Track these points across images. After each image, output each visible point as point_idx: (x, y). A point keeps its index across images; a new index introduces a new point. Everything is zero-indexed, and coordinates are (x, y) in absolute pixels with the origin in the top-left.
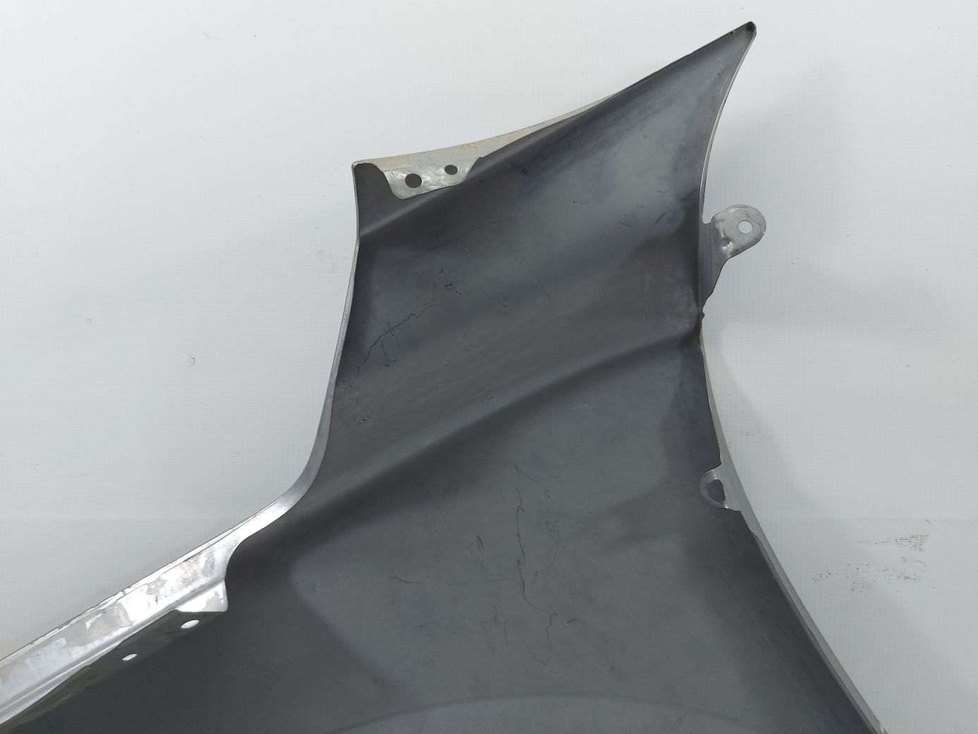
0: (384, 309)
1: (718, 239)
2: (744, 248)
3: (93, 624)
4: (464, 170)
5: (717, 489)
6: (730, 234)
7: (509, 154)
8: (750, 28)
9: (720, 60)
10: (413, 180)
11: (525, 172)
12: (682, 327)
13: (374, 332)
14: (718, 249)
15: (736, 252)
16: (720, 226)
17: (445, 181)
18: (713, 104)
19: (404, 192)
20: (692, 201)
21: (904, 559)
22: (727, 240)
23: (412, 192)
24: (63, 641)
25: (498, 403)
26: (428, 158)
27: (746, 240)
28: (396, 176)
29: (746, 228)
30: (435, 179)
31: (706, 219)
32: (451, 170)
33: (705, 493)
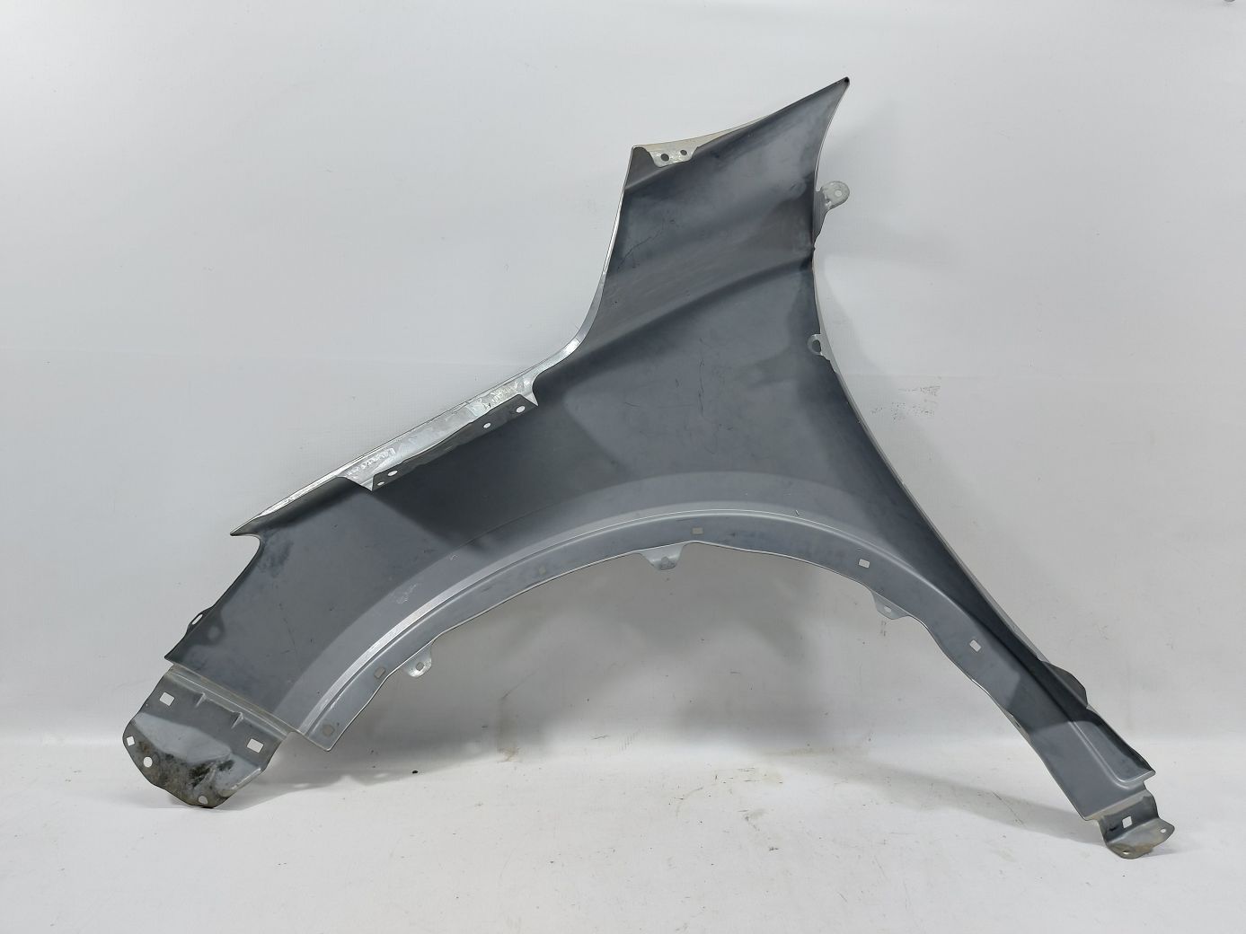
0: (635, 234)
1: (824, 200)
2: (838, 205)
3: (450, 420)
4: (690, 153)
5: (817, 345)
6: (830, 197)
7: (708, 146)
8: (847, 80)
9: (828, 99)
10: (665, 157)
11: (718, 157)
12: (802, 255)
13: (627, 249)
14: (823, 205)
15: (833, 207)
16: (825, 192)
17: (681, 158)
18: (824, 123)
19: (660, 163)
20: (810, 180)
21: (926, 401)
22: (828, 200)
23: (665, 163)
24: (432, 429)
25: (692, 297)
26: (671, 145)
27: (839, 200)
28: (656, 156)
29: (839, 194)
30: (676, 158)
31: (817, 189)
32: (684, 152)
33: (810, 347)
